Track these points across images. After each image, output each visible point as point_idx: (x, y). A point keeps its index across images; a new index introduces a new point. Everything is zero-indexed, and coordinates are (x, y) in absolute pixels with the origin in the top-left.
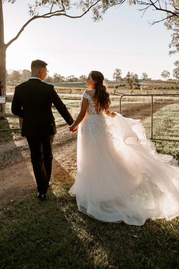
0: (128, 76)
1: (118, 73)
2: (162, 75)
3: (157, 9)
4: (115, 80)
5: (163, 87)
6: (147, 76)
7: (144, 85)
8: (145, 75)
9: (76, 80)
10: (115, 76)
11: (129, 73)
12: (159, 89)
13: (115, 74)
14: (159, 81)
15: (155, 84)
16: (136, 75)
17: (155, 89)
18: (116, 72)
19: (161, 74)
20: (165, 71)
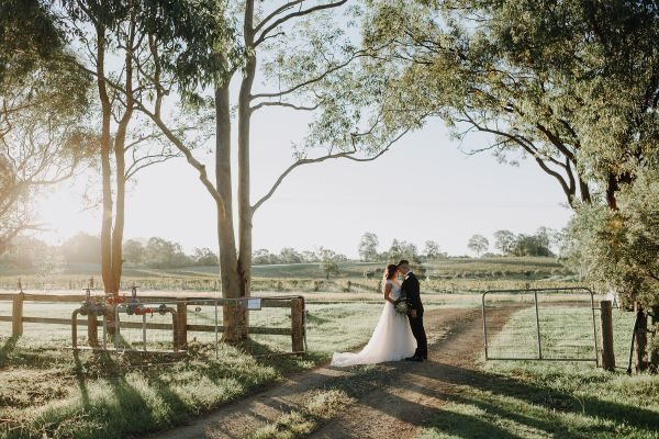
0: (395, 249)
1: (370, 242)
2: (470, 246)
3: (480, 129)
4: (363, 258)
5: (477, 273)
6: (436, 248)
7: (432, 269)
8: (431, 245)
9: (274, 260)
10: (364, 249)
11: (395, 242)
12: (467, 276)
13: (363, 244)
14: (465, 260)
15: (456, 266)
16: (413, 247)
17: (459, 276)
18: (364, 240)
19: (468, 243)
20: (476, 236)
